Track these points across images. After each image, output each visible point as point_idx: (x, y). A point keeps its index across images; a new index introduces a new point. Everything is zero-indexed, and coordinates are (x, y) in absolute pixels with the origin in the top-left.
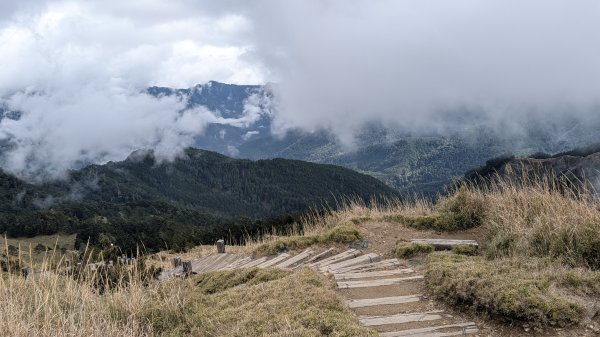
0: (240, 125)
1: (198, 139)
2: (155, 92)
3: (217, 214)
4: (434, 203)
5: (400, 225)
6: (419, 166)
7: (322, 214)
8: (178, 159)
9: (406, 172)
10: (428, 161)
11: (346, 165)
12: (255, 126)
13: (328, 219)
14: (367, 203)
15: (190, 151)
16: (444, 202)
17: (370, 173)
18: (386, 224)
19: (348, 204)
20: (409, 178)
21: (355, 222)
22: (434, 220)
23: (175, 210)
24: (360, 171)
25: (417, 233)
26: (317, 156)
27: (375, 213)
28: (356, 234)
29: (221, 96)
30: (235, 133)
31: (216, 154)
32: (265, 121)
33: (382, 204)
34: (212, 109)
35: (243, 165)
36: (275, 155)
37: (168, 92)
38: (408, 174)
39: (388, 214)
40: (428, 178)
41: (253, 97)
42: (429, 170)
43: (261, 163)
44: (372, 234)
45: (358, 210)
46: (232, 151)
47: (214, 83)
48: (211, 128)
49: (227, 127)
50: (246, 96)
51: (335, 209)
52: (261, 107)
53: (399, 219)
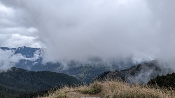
0: (32, 60)
1: (17, 64)
2: (4, 49)
3: (21, 90)
4: (89, 85)
5: (79, 93)
6: (86, 73)
7: (55, 90)
8: (9, 71)
9: (82, 75)
10: (88, 72)
11: (65, 73)
12: (37, 61)
13: (57, 92)
14: (69, 86)
15: (13, 68)
16: (91, 85)
17: (72, 75)
18: (75, 93)
19: (64, 86)
20: (84, 77)
21: (66, 92)
22: (88, 91)
23: (5, 89)
24: (70, 75)
25: (83, 95)
26: (57, 70)
27: (72, 89)
28: (65, 96)
29: (27, 51)
30: (30, 63)
31: (23, 69)
32: (41, 59)
33: (74, 86)
34: (23, 55)
35: (32, 73)
36: (43, 70)
37: (8, 49)
38: (83, 76)
39: (76, 89)
40: (88, 77)
41: (37, 51)
42: (89, 74)
43: (38, 72)
44: (70, 96)
45: (67, 88)
46: (29, 69)
47: (25, 47)
48: (22, 61)
49: (28, 61)
50: (35, 51)
51: (60, 88)
52: (39, 54)
53: (79, 91)
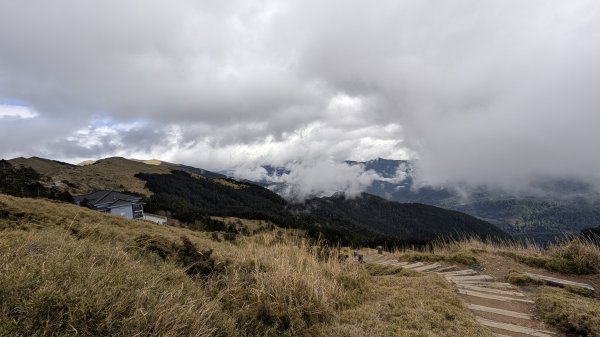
0: (393, 182)
1: (368, 188)
2: (350, 163)
3: (377, 232)
4: (546, 248)
5: (512, 260)
6: (531, 219)
7: (448, 242)
8: (357, 197)
9: (518, 222)
10: (540, 217)
11: (466, 212)
12: (402, 183)
13: (452, 246)
14: (483, 239)
15: (364, 194)
16: (554, 249)
17: (487, 220)
18: (500, 258)
19: (468, 238)
20: (523, 227)
21: (474, 251)
22: (545, 262)
23: (354, 226)
24: (478, 218)
25: (529, 269)
26: (444, 204)
27: (490, 248)
28: (474, 260)
29: (384, 166)
30: (389, 186)
31: (378, 197)
32: (409, 181)
33: (496, 242)
34: (378, 171)
35: (394, 205)
36: (416, 201)
37: (355, 163)
38: (521, 224)
39: (502, 250)
40: (541, 229)
41: (402, 165)
42: (543, 222)
43: (406, 205)
44: (487, 262)
45: (476, 244)
46: (388, 196)
47: (380, 159)
48: (376, 183)
49: (386, 182)
50: (397, 165)
51: (458, 240)
52: (407, 171)
53: (512, 256)
